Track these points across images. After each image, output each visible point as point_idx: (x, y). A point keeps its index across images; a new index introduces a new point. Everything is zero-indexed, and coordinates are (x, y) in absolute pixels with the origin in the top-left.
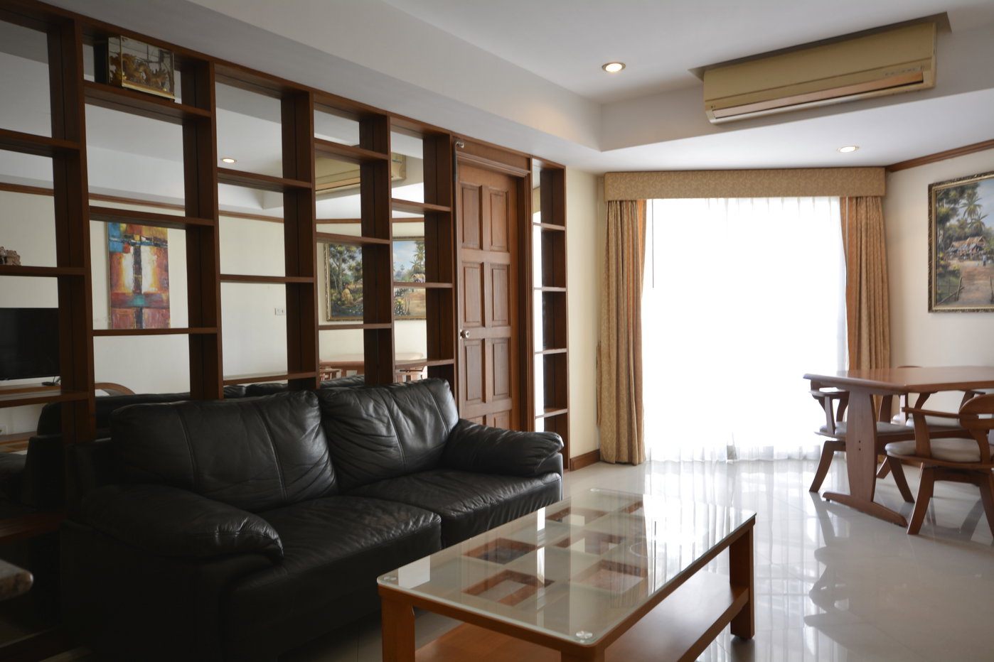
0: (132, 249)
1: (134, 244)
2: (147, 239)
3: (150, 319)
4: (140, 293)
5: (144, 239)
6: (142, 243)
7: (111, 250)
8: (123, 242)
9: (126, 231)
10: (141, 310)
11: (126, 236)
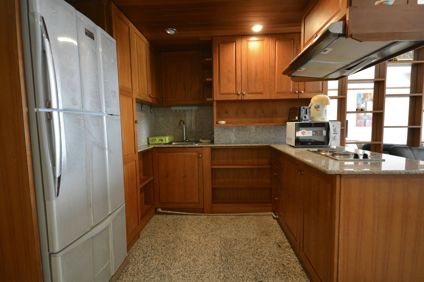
0: (364, 103)
1: (365, 101)
2: (369, 99)
3: (369, 123)
4: (366, 115)
5: (368, 99)
6: (368, 101)
7: (358, 103)
8: (362, 101)
9: (363, 98)
10: (366, 120)
11: (363, 99)
